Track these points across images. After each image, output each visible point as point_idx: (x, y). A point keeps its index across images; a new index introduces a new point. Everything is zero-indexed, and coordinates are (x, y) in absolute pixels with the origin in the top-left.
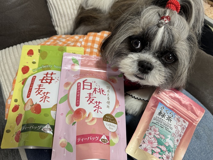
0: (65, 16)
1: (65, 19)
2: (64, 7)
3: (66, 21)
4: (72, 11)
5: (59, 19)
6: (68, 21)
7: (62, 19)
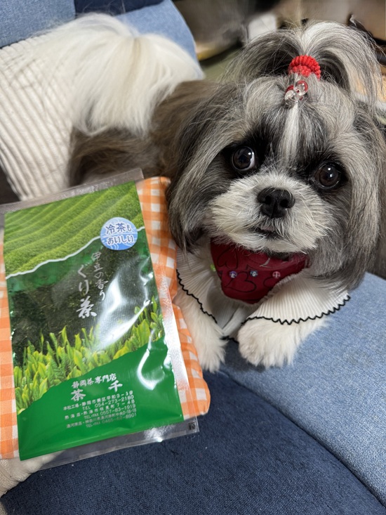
0: (38, 164)
1: (41, 171)
2: (33, 145)
3: (44, 176)
4: (54, 149)
5: (25, 176)
6: (50, 176)
7: (32, 173)
